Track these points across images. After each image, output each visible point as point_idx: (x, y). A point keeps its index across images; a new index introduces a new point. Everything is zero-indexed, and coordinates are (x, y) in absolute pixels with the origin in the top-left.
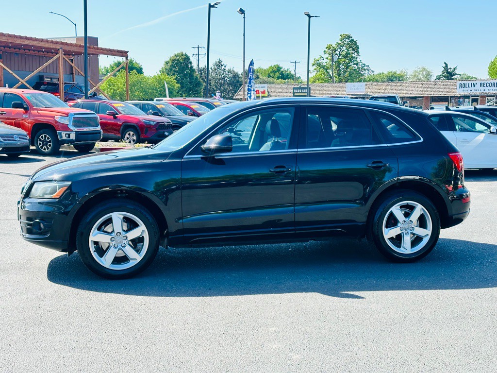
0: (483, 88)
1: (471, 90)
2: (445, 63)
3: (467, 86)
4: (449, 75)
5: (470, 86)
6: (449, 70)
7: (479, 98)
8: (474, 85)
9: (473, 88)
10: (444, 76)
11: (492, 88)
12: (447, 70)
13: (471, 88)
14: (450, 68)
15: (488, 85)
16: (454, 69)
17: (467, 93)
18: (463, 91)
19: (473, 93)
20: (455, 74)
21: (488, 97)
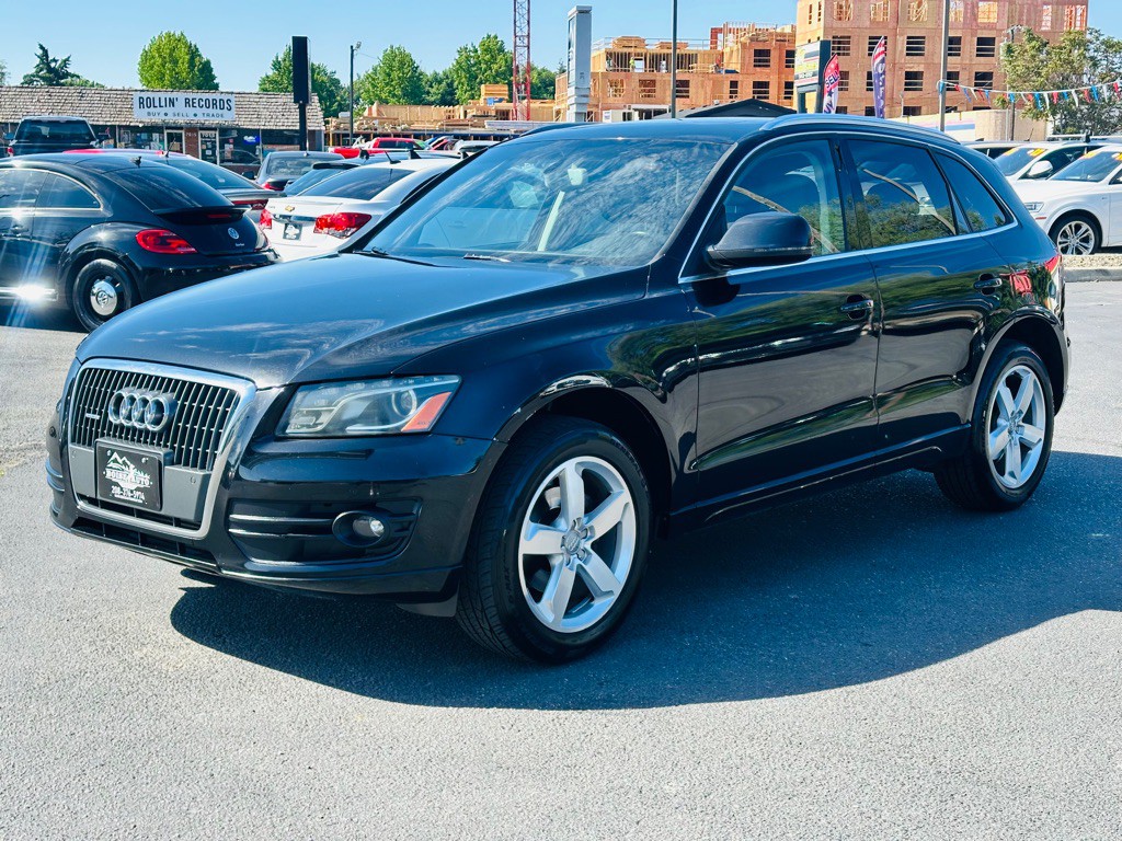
0: (191, 111)
1: (166, 114)
2: (42, 47)
3: (157, 104)
4: (53, 74)
5: (163, 104)
6: (53, 65)
7: (183, 132)
8: (172, 102)
9: (170, 110)
10: (42, 78)
11: (211, 111)
12: (48, 64)
13: (163, 110)
14: (55, 61)
15: (202, 103)
16: (65, 61)
17: (157, 120)
18: (149, 114)
19: (170, 119)
20: (67, 75)
21: (203, 132)
